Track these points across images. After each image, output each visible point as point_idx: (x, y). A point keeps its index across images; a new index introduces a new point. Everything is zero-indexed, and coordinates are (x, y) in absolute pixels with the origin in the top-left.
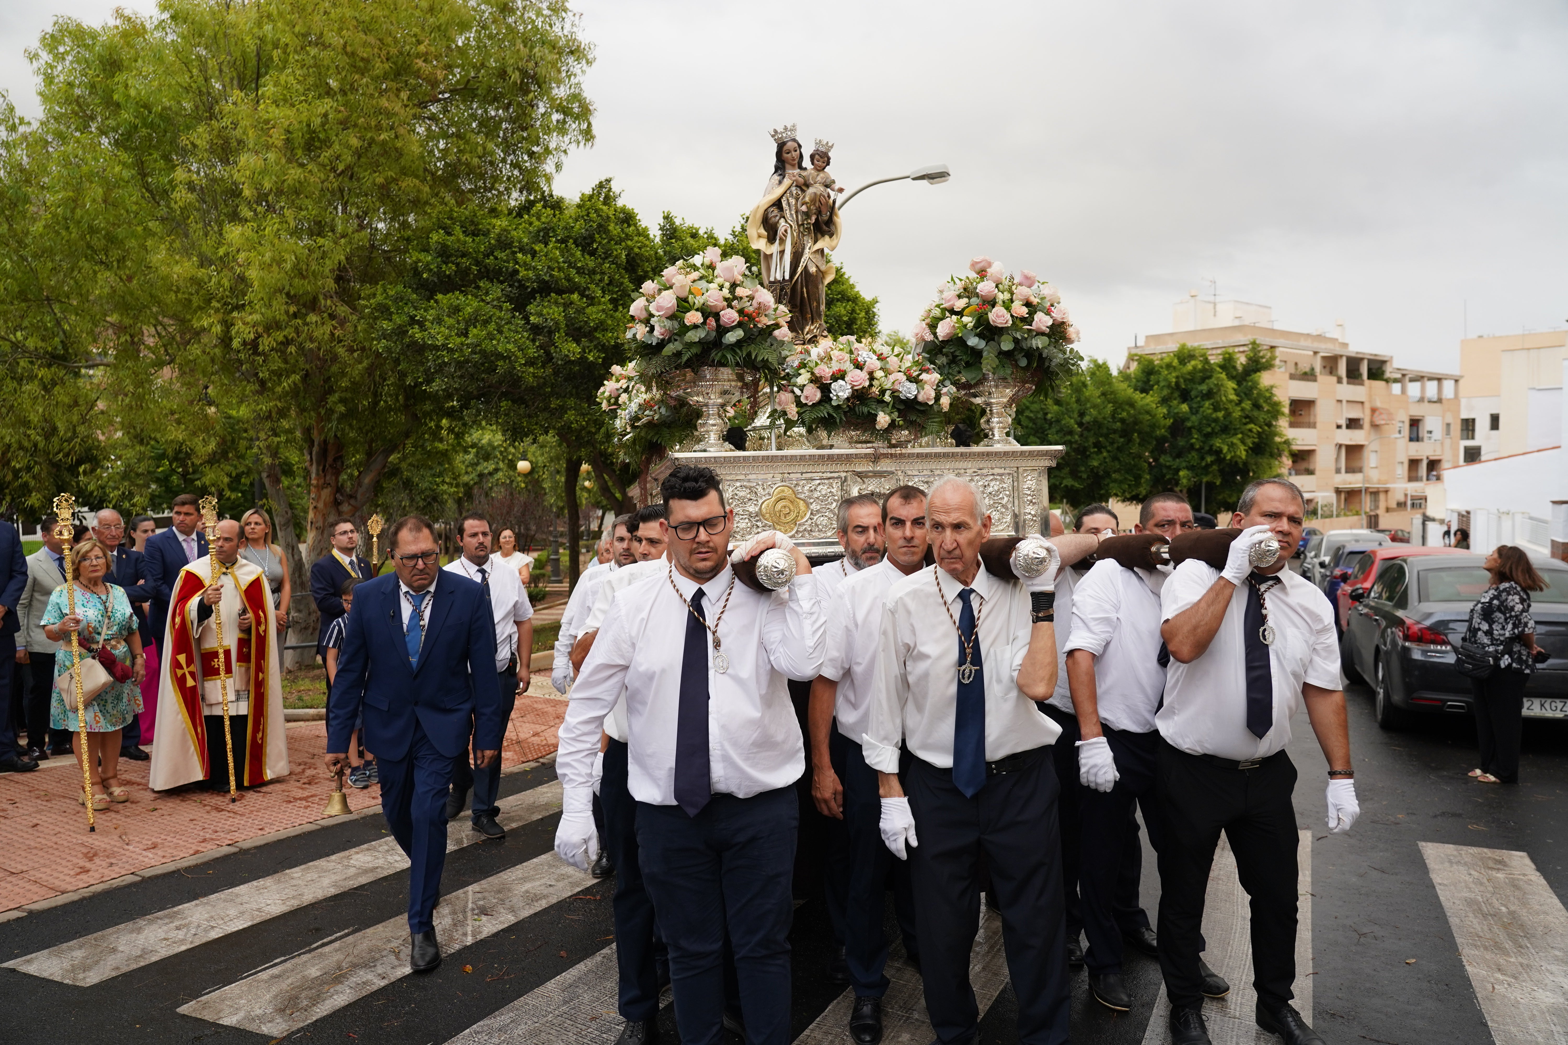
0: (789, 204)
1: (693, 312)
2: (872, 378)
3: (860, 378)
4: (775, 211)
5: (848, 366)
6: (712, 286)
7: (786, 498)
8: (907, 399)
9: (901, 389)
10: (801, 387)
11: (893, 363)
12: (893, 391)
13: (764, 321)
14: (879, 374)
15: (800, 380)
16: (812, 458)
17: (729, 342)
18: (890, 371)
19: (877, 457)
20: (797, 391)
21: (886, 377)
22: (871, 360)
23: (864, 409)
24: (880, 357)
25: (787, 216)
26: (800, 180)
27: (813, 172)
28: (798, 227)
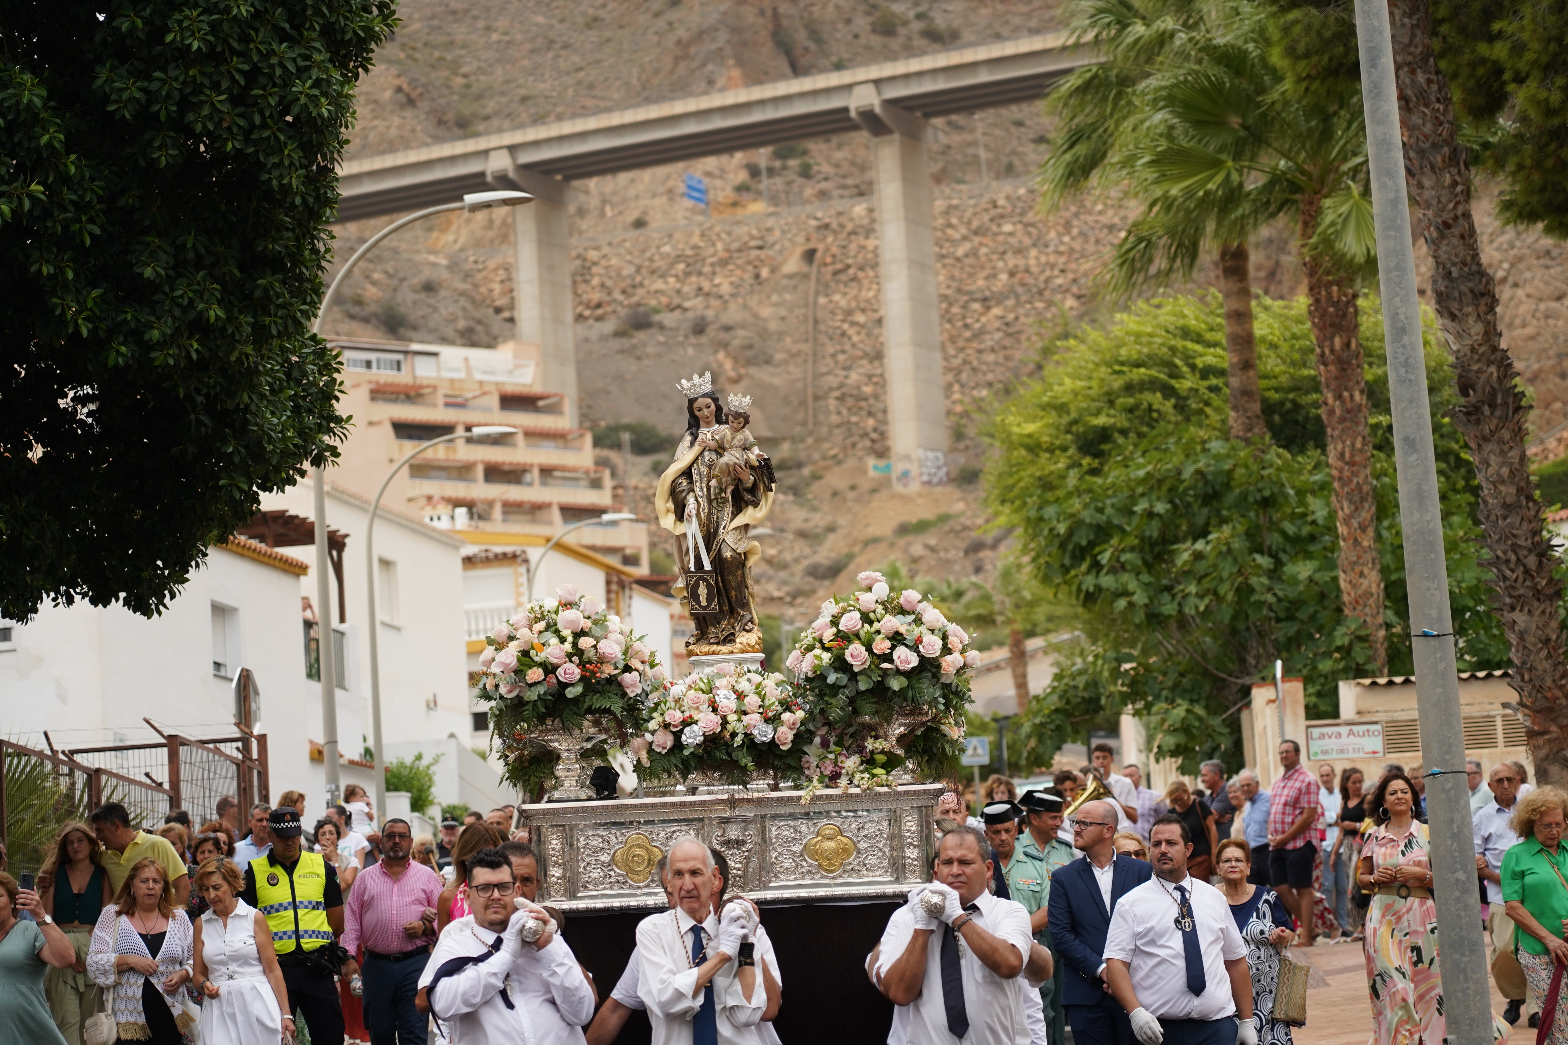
1: (534, 669)
2: (724, 722)
3: (707, 722)
4: (684, 482)
5: (701, 709)
6: (554, 641)
7: (640, 846)
8: (763, 743)
9: (755, 732)
10: (653, 733)
11: (752, 701)
12: (746, 735)
13: (608, 670)
14: (732, 718)
15: (652, 725)
16: (664, 805)
17: (569, 696)
18: (745, 713)
19: (733, 803)
20: (648, 737)
21: (740, 720)
22: (727, 701)
23: (718, 754)
24: (740, 696)
25: (697, 490)
26: (713, 444)
27: (728, 433)
28: (710, 502)
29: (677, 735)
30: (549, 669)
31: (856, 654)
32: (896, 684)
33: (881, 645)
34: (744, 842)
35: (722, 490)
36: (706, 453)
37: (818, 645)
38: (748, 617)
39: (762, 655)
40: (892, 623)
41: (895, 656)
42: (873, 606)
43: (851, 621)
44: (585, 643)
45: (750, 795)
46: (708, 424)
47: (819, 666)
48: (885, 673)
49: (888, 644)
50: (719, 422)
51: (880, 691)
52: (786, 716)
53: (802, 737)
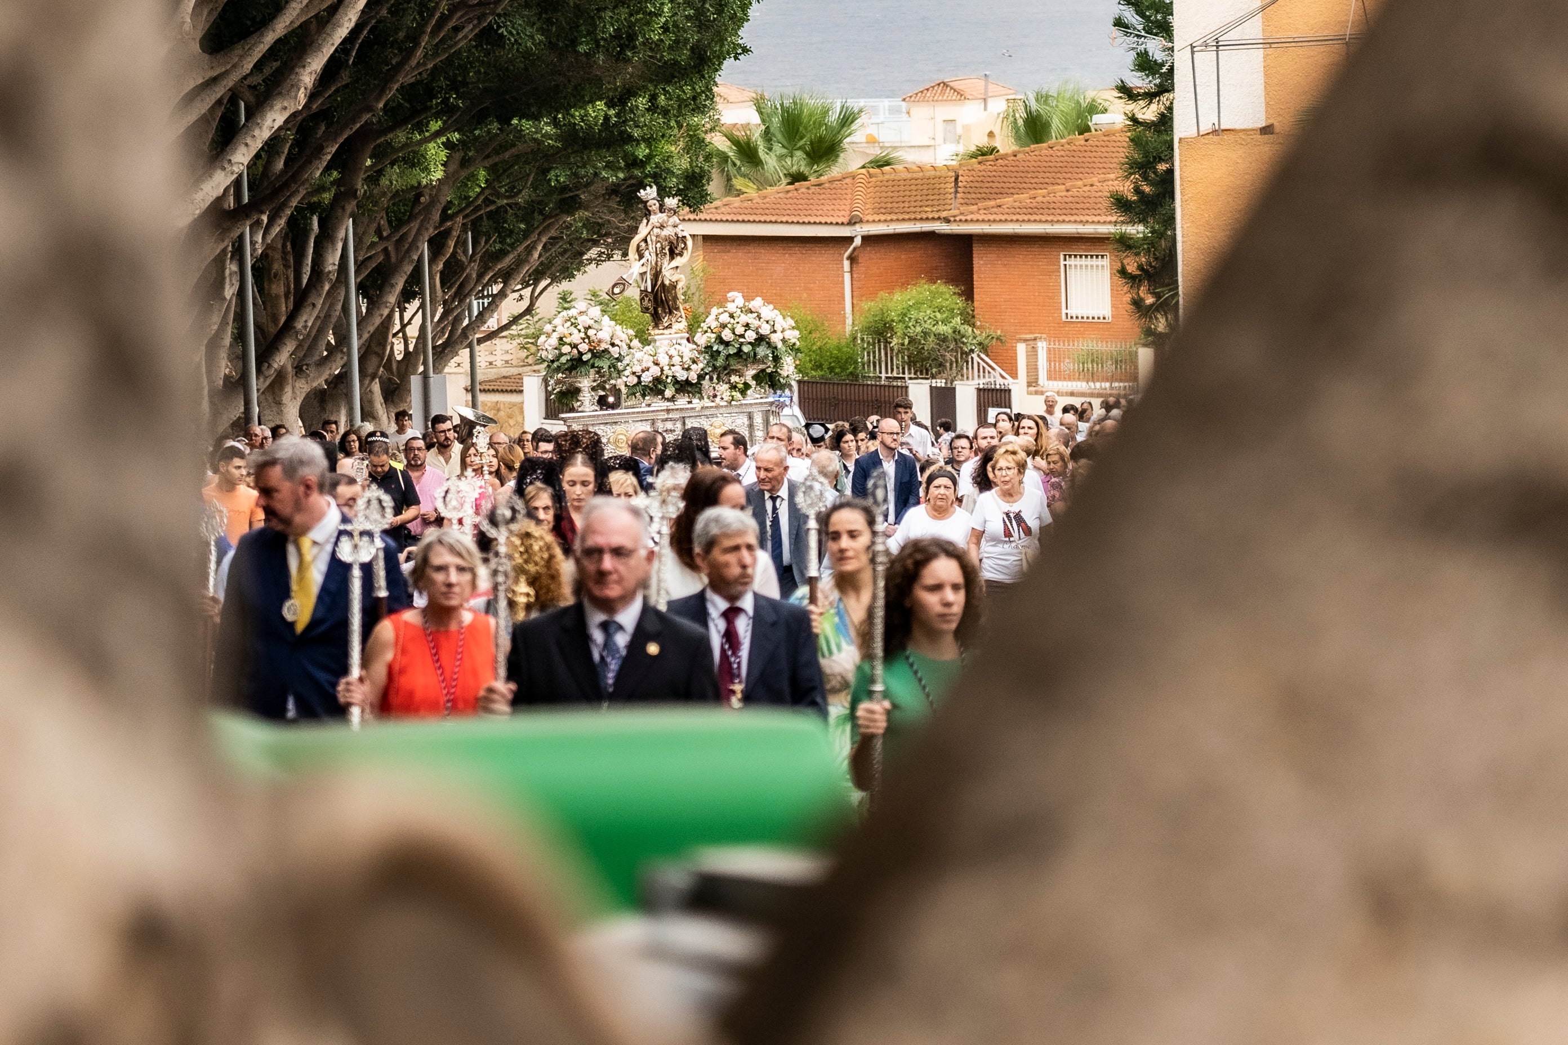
0: (651, 240)
1: (566, 346)
2: (662, 370)
3: (655, 371)
4: (643, 244)
5: (651, 364)
6: (576, 331)
7: (622, 434)
8: (682, 381)
9: (677, 375)
10: (627, 377)
11: (676, 360)
12: (673, 376)
13: (603, 346)
14: (666, 368)
15: (627, 373)
16: (633, 413)
17: (584, 360)
18: (673, 365)
19: (668, 411)
20: (625, 379)
21: (670, 369)
22: (664, 360)
23: (660, 386)
24: (671, 357)
25: (650, 248)
26: (658, 225)
27: (666, 218)
28: (657, 255)
29: (639, 377)
30: (575, 346)
31: (727, 335)
32: (746, 349)
33: (740, 330)
34: (674, 431)
35: (663, 249)
36: (655, 229)
37: (709, 330)
38: (679, 314)
39: (687, 335)
40: (744, 318)
41: (746, 336)
42: (734, 310)
43: (725, 318)
44: (591, 332)
45: (676, 407)
46: (655, 214)
47: (709, 342)
48: (741, 344)
49: (743, 329)
50: (661, 212)
51: (739, 353)
52: (694, 367)
53: (701, 377)
